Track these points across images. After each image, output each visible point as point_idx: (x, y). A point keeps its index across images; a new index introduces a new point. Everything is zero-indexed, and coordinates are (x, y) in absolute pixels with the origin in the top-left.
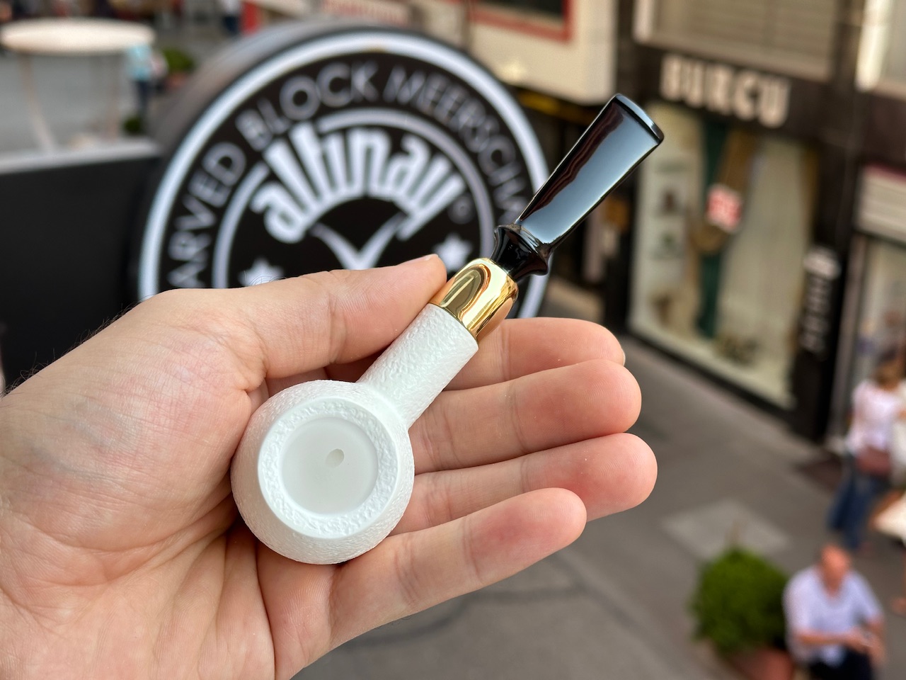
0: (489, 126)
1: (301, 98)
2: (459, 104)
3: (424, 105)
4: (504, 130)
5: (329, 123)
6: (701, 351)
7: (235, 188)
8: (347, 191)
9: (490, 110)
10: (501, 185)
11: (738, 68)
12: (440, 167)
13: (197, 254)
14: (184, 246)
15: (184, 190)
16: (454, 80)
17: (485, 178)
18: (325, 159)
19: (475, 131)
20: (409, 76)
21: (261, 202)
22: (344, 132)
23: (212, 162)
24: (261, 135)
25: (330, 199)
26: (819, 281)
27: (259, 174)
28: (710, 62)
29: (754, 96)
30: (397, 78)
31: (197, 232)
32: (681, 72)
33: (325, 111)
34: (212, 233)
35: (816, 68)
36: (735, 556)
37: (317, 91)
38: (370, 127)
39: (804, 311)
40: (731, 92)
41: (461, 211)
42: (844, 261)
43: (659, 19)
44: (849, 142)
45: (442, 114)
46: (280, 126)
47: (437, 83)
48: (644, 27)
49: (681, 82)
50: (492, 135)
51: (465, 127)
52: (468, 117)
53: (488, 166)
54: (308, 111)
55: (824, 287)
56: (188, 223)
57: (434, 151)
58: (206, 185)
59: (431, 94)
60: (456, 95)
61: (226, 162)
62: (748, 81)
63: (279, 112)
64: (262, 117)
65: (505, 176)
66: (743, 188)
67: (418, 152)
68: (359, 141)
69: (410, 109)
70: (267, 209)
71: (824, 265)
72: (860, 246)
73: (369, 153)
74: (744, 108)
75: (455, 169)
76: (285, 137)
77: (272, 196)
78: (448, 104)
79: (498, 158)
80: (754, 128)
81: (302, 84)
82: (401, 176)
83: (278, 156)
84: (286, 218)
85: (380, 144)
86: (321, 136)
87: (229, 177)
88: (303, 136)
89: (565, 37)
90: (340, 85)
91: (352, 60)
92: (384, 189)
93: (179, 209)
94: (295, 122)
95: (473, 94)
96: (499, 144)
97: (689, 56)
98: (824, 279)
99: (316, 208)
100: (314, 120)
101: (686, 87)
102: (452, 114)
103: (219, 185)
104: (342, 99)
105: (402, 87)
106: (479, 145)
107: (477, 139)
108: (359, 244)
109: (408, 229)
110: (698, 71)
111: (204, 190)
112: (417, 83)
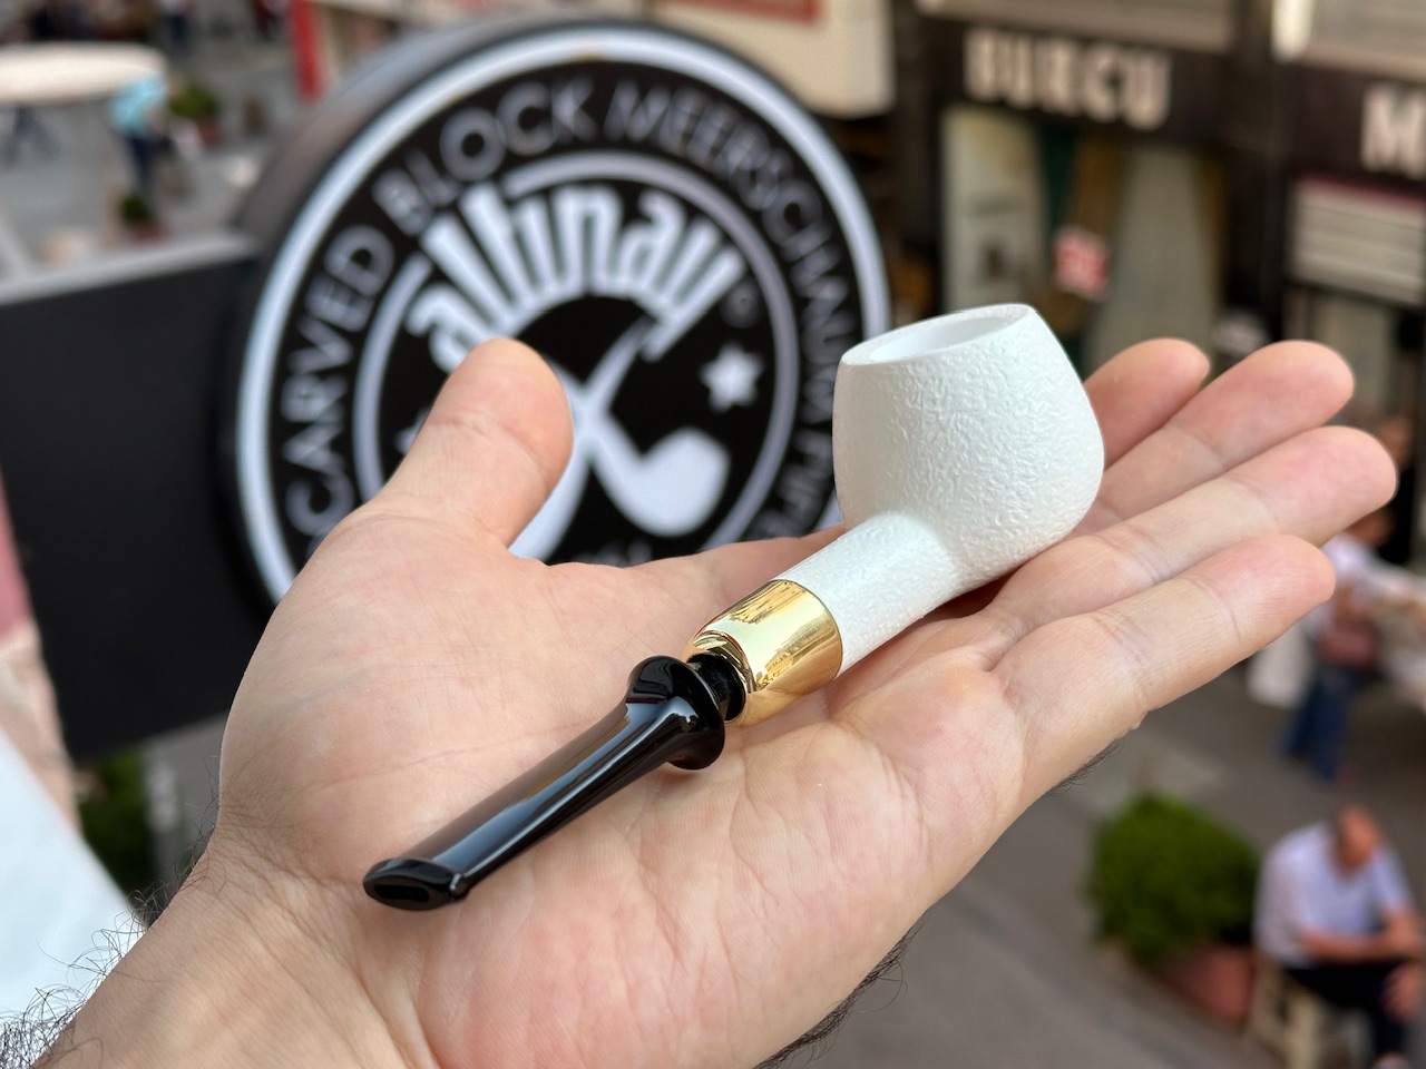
0: (776, 166)
1: (474, 145)
2: (726, 135)
3: (671, 140)
4: (800, 170)
5: (523, 181)
7: (379, 299)
8: (557, 289)
9: (775, 139)
10: (801, 259)
11: (1085, 41)
12: (703, 239)
13: (329, 410)
14: (307, 397)
15: (299, 309)
16: (715, 95)
17: (776, 250)
18: (519, 240)
19: (754, 175)
20: (643, 95)
21: (422, 317)
22: (546, 194)
23: (340, 260)
24: (415, 210)
25: (532, 303)
27: (415, 273)
28: (1039, 34)
29: (1115, 82)
30: (625, 100)
31: (324, 375)
32: (996, 56)
33: (513, 161)
34: (347, 374)
35: (1208, 32)
36: (1148, 807)
38: (587, 183)
40: (1077, 79)
41: (741, 307)
42: (1275, 330)
44: (1269, 143)
45: (700, 153)
46: (444, 192)
47: (689, 104)
49: (998, 72)
50: (782, 179)
51: (739, 171)
52: (742, 154)
53: (779, 230)
54: (486, 163)
56: (309, 361)
57: (692, 213)
58: (334, 296)
59: (681, 122)
60: (720, 120)
61: (362, 258)
62: (1103, 60)
63: (441, 169)
64: (414, 180)
65: (807, 243)
66: (1108, 230)
67: (665, 215)
68: (571, 207)
69: (649, 148)
70: (433, 328)
71: (1245, 339)
72: (1298, 306)
73: (588, 225)
74: (1099, 102)
75: (727, 240)
76: (454, 211)
77: (440, 307)
78: (709, 135)
79: (794, 216)
80: (1118, 133)
81: (475, 123)
82: (642, 257)
83: (445, 242)
84: (464, 341)
85: (605, 209)
86: (510, 204)
87: (369, 282)
88: (483, 207)
89: (808, 12)
90: (534, 119)
91: (551, 77)
92: (618, 281)
93: (293, 340)
94: (467, 185)
95: (747, 116)
96: (795, 194)
97: (1007, 28)
99: (511, 321)
100: (497, 177)
101: (1007, 76)
102: (716, 151)
103: (354, 295)
104: (539, 141)
105: (634, 113)
106: (764, 197)
107: (759, 188)
108: (584, 372)
109: (659, 341)
110: (1022, 51)
111: (331, 307)
112: (657, 106)
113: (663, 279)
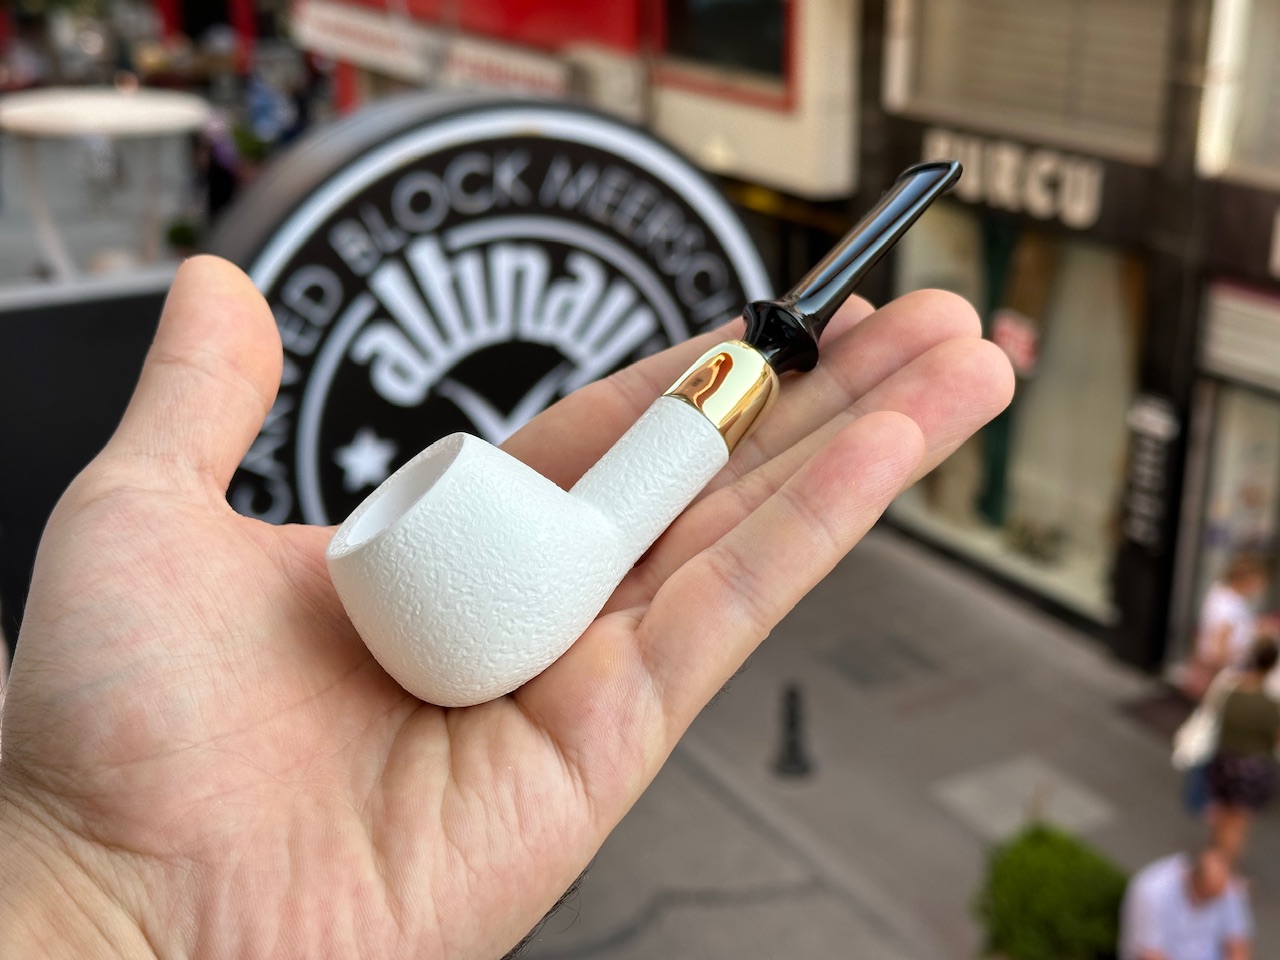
0: (690, 238)
1: (421, 202)
2: (648, 209)
3: (598, 210)
4: (712, 243)
5: (462, 237)
6: (985, 544)
7: (328, 330)
8: (487, 333)
9: (691, 216)
10: (708, 321)
11: (1030, 147)
12: (621, 298)
13: (277, 423)
16: (640, 174)
17: (685, 311)
18: (456, 287)
19: (670, 246)
20: (575, 170)
21: (364, 349)
22: (484, 249)
23: (296, 293)
24: (365, 255)
25: (464, 343)
26: (1149, 444)
27: (362, 309)
28: (990, 138)
29: (1053, 185)
30: (559, 173)
32: (951, 154)
33: (456, 219)
34: (295, 393)
35: (1140, 146)
36: (1038, 836)
37: (444, 191)
38: (520, 242)
39: (1130, 486)
40: (1021, 180)
42: (1183, 415)
43: (917, 79)
44: (1187, 248)
45: (623, 223)
46: (392, 241)
47: (615, 180)
48: (897, 91)
50: (694, 251)
51: (656, 239)
52: (660, 226)
53: (689, 295)
55: (1156, 453)
57: (613, 274)
58: (288, 325)
59: (608, 195)
60: (642, 195)
61: (315, 294)
62: (1045, 165)
63: (390, 220)
64: (367, 229)
65: (714, 308)
66: (1040, 315)
67: (589, 275)
68: (505, 262)
69: (577, 215)
70: (374, 358)
71: (1156, 421)
72: (1206, 394)
73: (519, 277)
74: (1039, 201)
75: (642, 300)
76: (400, 257)
77: (381, 341)
78: (632, 207)
79: (703, 283)
80: (1053, 229)
81: (424, 183)
82: (566, 309)
83: (390, 284)
84: (401, 372)
85: (535, 265)
86: (450, 255)
87: (320, 314)
88: (426, 256)
89: (787, 105)
90: (476, 183)
91: (494, 148)
92: (543, 329)
94: (413, 236)
95: (668, 194)
96: (706, 264)
97: (961, 131)
98: (1156, 440)
99: (444, 357)
100: (441, 231)
102: (638, 222)
103: (306, 325)
104: (480, 202)
105: (564, 184)
106: (675, 264)
107: (673, 257)
108: (505, 407)
109: (576, 384)
110: (973, 150)
112: (587, 179)
113: (583, 330)
